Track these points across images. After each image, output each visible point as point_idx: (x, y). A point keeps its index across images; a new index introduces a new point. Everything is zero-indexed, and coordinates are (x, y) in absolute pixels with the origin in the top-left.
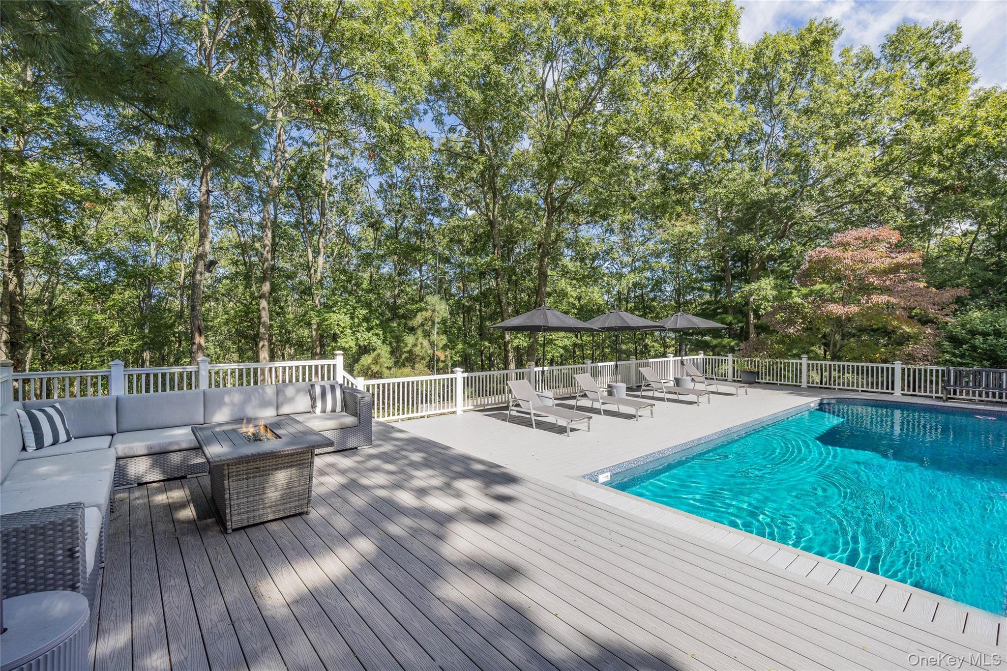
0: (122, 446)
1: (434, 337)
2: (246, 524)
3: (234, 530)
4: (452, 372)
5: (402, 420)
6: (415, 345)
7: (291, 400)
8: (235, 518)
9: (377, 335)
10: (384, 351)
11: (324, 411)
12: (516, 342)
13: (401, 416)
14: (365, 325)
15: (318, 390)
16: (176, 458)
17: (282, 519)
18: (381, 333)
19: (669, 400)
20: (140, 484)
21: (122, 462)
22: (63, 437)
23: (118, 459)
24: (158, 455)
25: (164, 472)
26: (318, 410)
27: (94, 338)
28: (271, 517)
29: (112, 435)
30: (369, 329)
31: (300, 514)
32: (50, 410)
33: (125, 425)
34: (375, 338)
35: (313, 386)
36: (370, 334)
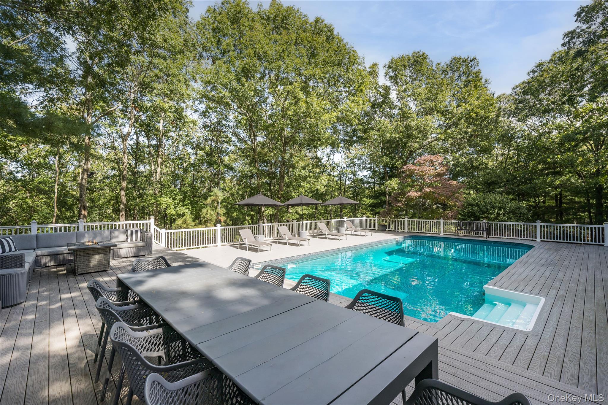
0: (39, 252)
1: (219, 210)
2: (83, 272)
3: (79, 274)
4: (215, 226)
5: (187, 249)
6: (207, 214)
7: (117, 237)
8: (79, 270)
9: (188, 208)
10: (188, 216)
11: (131, 241)
12: (267, 212)
13: (186, 247)
14: (181, 203)
15: (129, 232)
16: (61, 257)
17: (98, 272)
18: (190, 207)
19: (329, 238)
20: (46, 267)
21: (38, 258)
22: (13, 249)
23: (37, 256)
24: (54, 256)
25: (56, 263)
26: (129, 240)
27: (25, 213)
28: (93, 271)
29: (35, 249)
30: (183, 206)
31: (106, 271)
32: (7, 239)
33: (40, 246)
34: (186, 210)
35: (127, 230)
36: (184, 208)
